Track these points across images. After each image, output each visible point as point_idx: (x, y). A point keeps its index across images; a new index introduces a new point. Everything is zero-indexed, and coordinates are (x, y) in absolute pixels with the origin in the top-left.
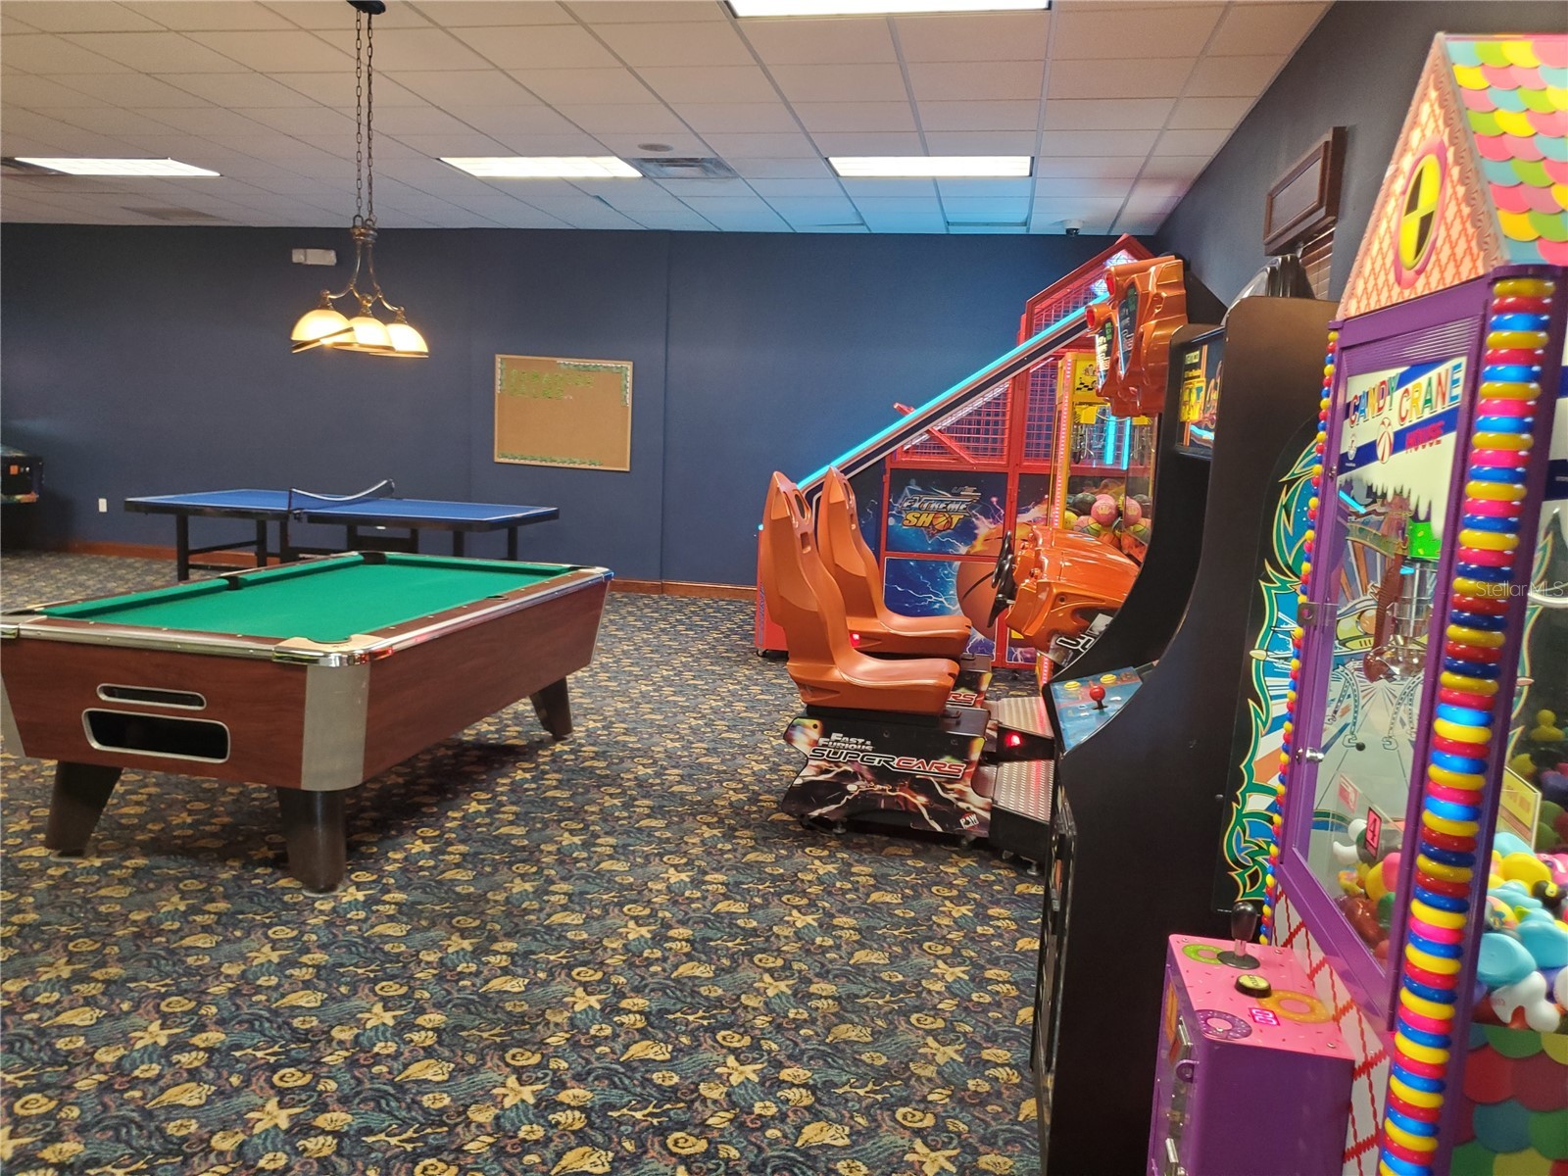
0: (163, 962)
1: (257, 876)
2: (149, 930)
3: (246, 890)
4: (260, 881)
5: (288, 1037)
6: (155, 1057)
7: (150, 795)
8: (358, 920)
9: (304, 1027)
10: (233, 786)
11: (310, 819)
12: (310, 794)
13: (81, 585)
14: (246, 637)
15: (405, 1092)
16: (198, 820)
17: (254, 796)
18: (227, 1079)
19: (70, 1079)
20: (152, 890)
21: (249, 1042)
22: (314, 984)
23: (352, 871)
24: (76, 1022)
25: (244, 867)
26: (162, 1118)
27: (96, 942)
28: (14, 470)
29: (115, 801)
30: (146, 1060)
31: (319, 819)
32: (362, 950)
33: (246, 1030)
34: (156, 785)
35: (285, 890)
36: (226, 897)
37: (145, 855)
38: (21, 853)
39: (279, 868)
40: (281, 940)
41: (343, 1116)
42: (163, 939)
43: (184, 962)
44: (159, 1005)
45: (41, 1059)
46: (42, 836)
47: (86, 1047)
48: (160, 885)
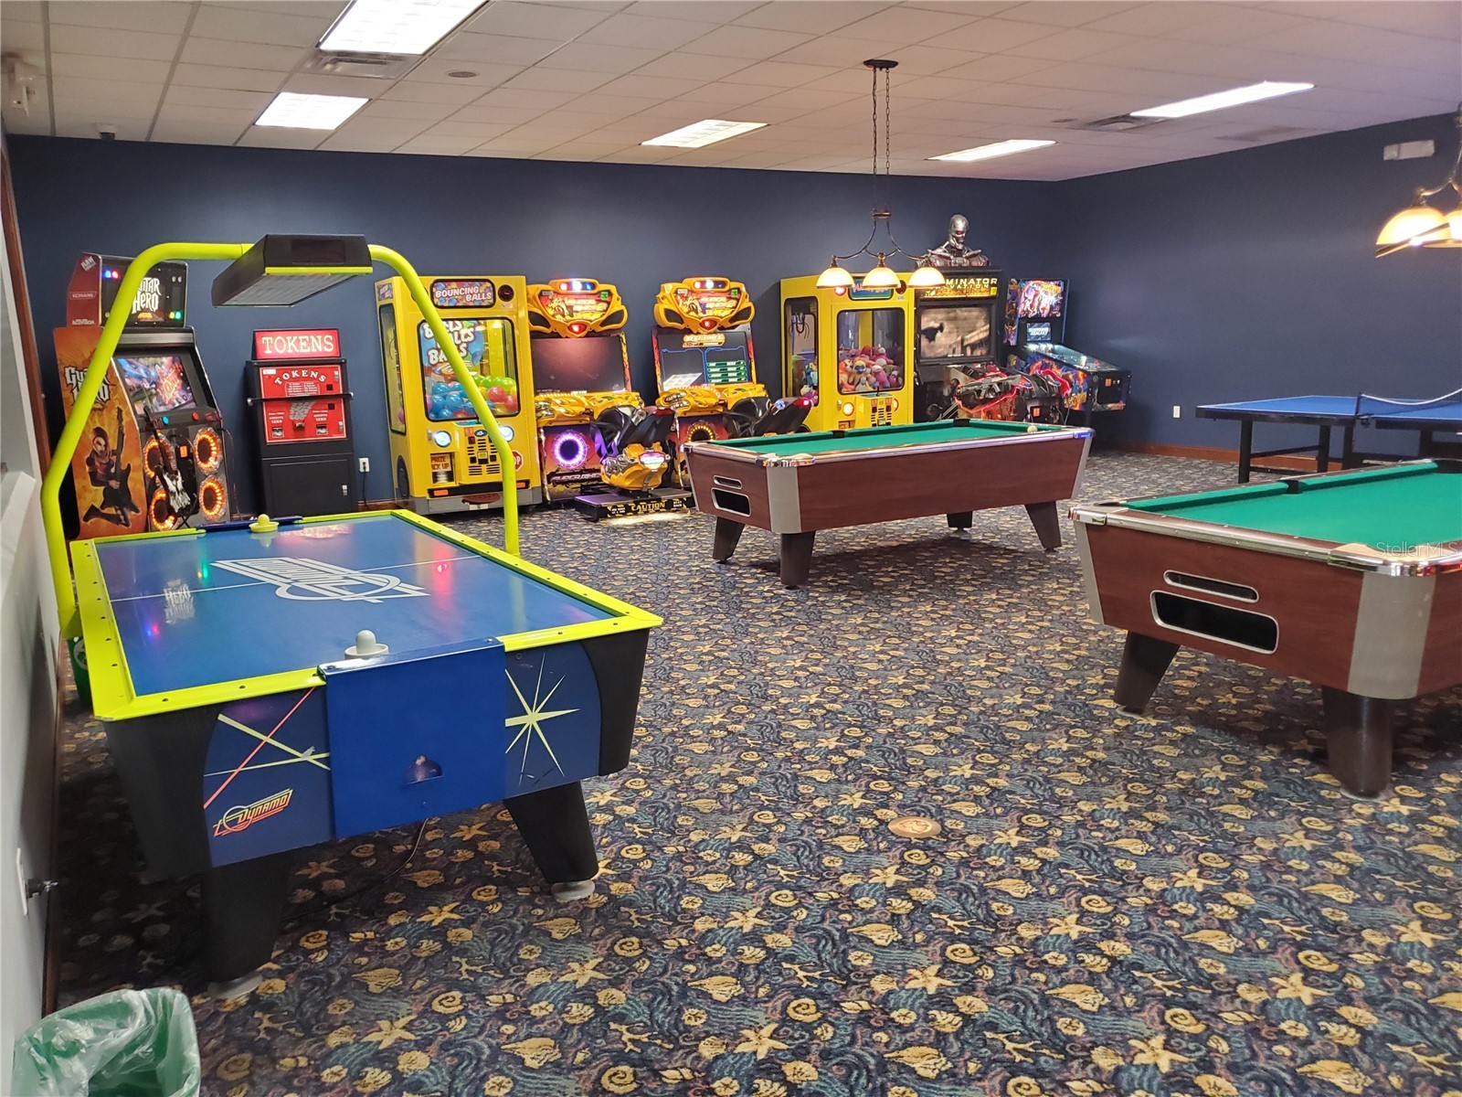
0: (1203, 820)
1: (1295, 766)
2: (1192, 790)
3: (1283, 776)
4: (1298, 771)
5: (1316, 922)
6: (1192, 899)
7: (1200, 673)
8: (1400, 833)
9: (1333, 918)
10: (1277, 678)
11: (1355, 722)
12: (1356, 699)
13: (1153, 482)
14: (1301, 539)
15: (1439, 1017)
16: (1242, 703)
17: (1297, 690)
18: (1254, 940)
19: (1124, 894)
20: (1197, 756)
21: (1277, 915)
22: (1346, 881)
23: (1398, 783)
24: (1130, 849)
25: (1282, 754)
26: (1195, 952)
27: (1149, 789)
28: (1108, 382)
29: (1171, 673)
30: (1184, 898)
31: (1365, 724)
32: (1401, 863)
33: (1275, 902)
34: (1207, 665)
35: (1322, 785)
36: (1264, 778)
37: (1193, 724)
38: (1096, 702)
39: (1318, 763)
40: (1315, 830)
41: (1369, 1015)
42: (1205, 801)
43: (1221, 826)
44: (1197, 856)
45: (1102, 870)
46: (1112, 692)
47: (1136, 872)
48: (1205, 753)
